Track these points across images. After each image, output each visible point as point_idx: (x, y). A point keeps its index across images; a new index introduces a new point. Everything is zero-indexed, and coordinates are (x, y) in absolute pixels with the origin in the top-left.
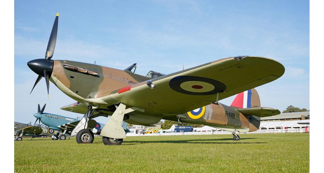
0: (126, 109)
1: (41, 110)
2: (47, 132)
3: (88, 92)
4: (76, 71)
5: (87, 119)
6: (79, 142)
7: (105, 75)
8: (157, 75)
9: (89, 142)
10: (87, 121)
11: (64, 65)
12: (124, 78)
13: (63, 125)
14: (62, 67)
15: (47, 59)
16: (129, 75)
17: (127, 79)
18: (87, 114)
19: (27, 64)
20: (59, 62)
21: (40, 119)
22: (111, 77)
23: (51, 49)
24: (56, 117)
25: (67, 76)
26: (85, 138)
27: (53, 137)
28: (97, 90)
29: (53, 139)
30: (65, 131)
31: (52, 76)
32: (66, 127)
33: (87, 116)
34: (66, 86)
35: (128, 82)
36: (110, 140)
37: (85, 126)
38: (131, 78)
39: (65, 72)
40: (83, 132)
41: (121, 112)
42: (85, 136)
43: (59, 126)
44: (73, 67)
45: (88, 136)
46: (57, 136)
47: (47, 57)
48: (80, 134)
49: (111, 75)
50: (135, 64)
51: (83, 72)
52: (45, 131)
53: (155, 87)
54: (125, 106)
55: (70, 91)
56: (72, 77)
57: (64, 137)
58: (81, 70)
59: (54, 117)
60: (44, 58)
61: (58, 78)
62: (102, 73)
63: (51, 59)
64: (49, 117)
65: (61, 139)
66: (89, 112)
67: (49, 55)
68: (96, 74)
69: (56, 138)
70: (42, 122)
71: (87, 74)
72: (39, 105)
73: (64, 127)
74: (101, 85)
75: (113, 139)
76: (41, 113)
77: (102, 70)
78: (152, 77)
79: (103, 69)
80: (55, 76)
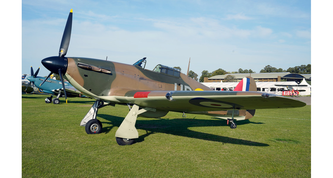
0: (139, 110)
1: (34, 74)
2: (37, 90)
3: (101, 90)
4: (90, 69)
5: (95, 109)
6: (89, 132)
7: (118, 73)
8: (165, 69)
9: (98, 131)
10: (96, 111)
11: (78, 64)
12: (135, 75)
13: (57, 90)
14: (76, 66)
15: (61, 56)
16: (140, 71)
17: (138, 75)
18: (95, 104)
19: (42, 62)
20: (73, 60)
21: (33, 82)
22: (123, 74)
23: (65, 46)
24: (50, 81)
25: (81, 74)
26: (93, 128)
27: (46, 100)
28: (109, 88)
29: (46, 102)
30: (59, 95)
31: (66, 74)
32: (60, 91)
33: (96, 106)
34: (80, 84)
35: (139, 79)
36: (124, 140)
37: (93, 116)
38: (142, 75)
39: (79, 70)
40: (92, 122)
41: (134, 113)
42: (93, 126)
43: (53, 90)
44: (87, 66)
45: (96, 126)
46: (50, 99)
47: (61, 55)
48: (89, 124)
49: (123, 72)
50: (145, 58)
51: (97, 70)
52: (36, 90)
53: (173, 100)
54: (138, 107)
55: (84, 89)
56: (86, 76)
57: (57, 101)
58: (95, 69)
59: (48, 81)
60: (58, 55)
61: (72, 77)
62: (115, 71)
63: (65, 56)
64: (42, 80)
65: (55, 103)
66: (98, 102)
67: (62, 52)
68: (110, 72)
69: (49, 101)
70: (35, 85)
71: (101, 72)
72: (32, 68)
73: (58, 91)
74: (114, 83)
75: (126, 139)
76: (34, 77)
77: (114, 67)
78: (161, 71)
79: (116, 66)
80: (69, 74)
